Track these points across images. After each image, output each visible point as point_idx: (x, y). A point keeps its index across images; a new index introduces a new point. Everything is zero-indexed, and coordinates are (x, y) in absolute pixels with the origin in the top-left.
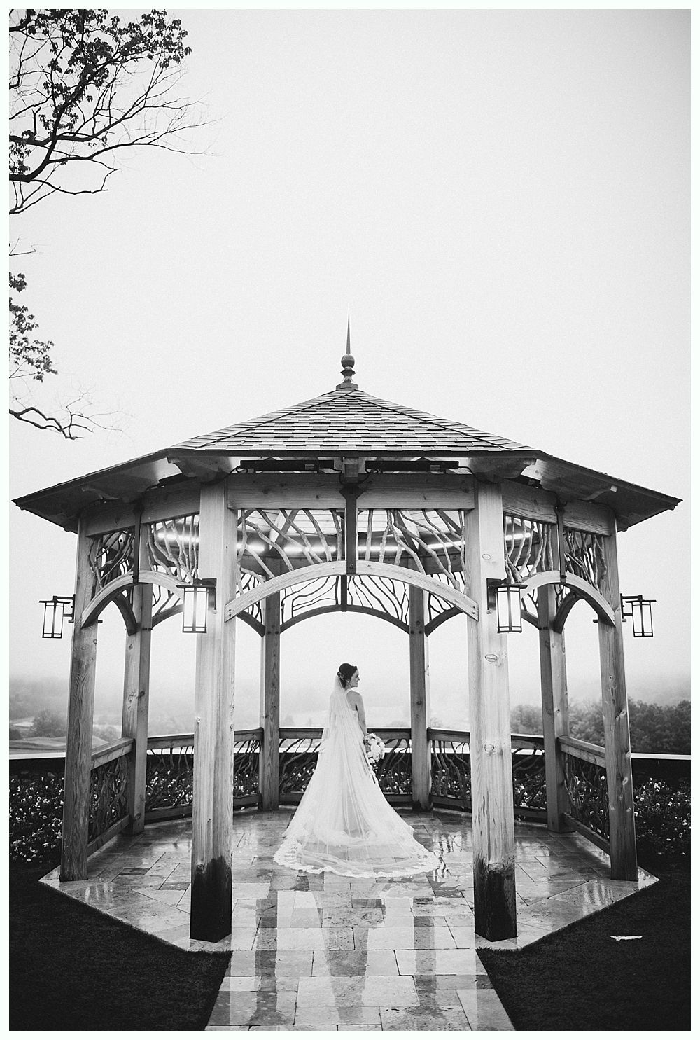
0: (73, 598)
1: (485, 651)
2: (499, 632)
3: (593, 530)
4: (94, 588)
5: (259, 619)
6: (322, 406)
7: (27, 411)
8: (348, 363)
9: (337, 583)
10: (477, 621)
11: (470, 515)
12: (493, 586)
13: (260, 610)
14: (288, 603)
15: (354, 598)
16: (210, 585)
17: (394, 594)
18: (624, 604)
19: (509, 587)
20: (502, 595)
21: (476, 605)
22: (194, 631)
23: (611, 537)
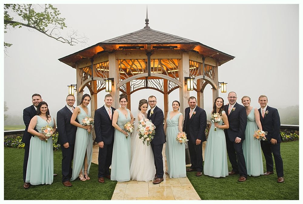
0: (76, 85)
1: (184, 95)
2: (188, 90)
3: (212, 65)
4: (81, 82)
5: (125, 91)
6: (140, 32)
7: (59, 38)
8: (147, 21)
9: (145, 81)
10: (182, 88)
11: (180, 60)
12: (186, 79)
13: (125, 89)
14: (132, 87)
15: (150, 85)
16: (112, 80)
17: (160, 84)
18: (219, 84)
19: (190, 79)
20: (188, 81)
21: (181, 84)
22: (109, 91)
23: (217, 67)
